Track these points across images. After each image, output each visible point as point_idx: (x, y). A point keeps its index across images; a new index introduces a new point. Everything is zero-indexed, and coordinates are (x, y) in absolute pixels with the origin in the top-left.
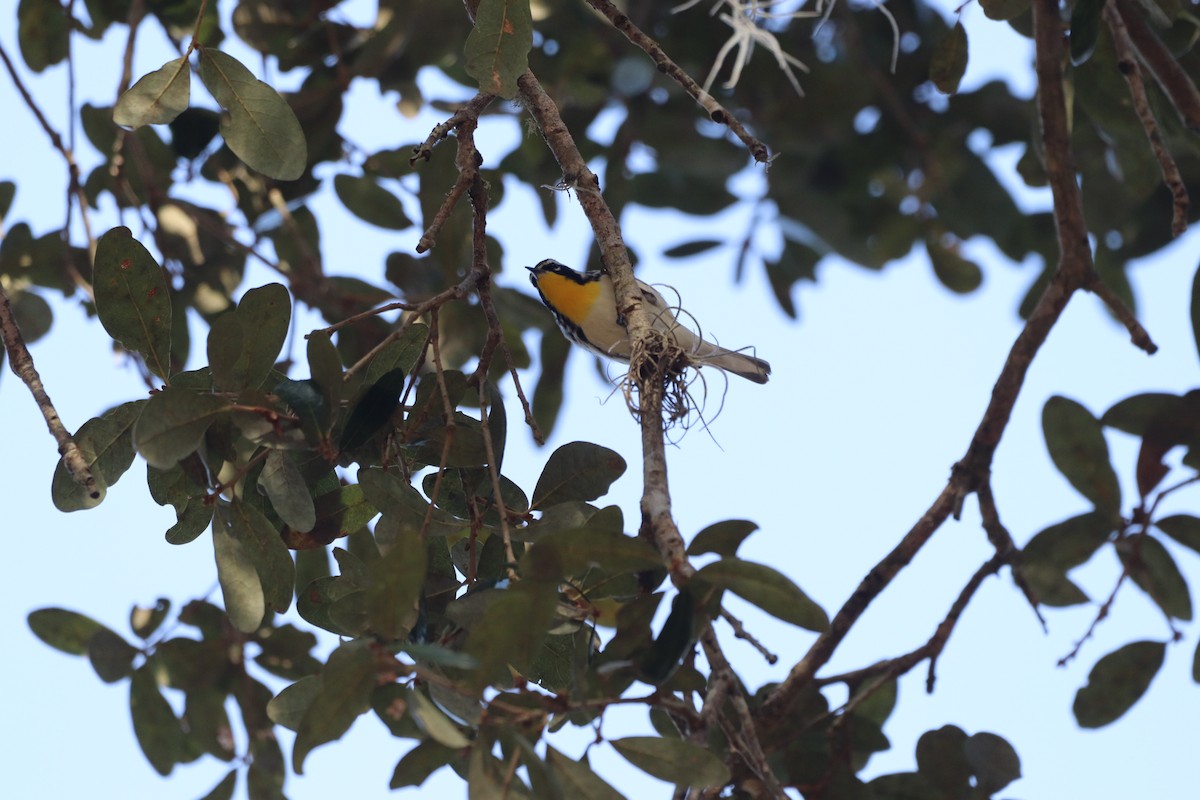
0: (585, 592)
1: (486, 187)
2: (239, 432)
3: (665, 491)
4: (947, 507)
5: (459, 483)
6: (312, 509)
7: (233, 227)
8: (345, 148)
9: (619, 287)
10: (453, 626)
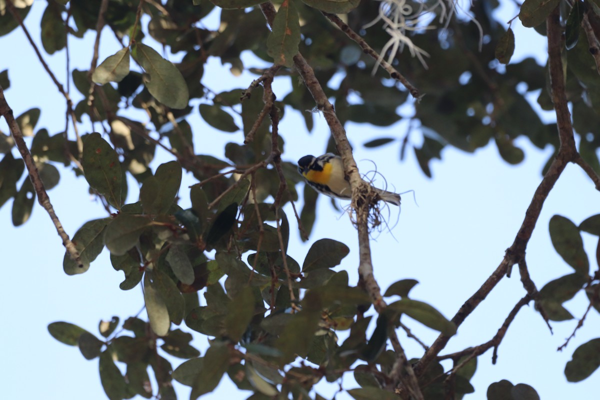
0: (330, 314)
1: (278, 111)
2: (156, 235)
3: (370, 264)
4: (503, 271)
5: (265, 259)
6: (193, 273)
7: (149, 131)
8: (205, 91)
9: (345, 161)
10: (264, 332)
